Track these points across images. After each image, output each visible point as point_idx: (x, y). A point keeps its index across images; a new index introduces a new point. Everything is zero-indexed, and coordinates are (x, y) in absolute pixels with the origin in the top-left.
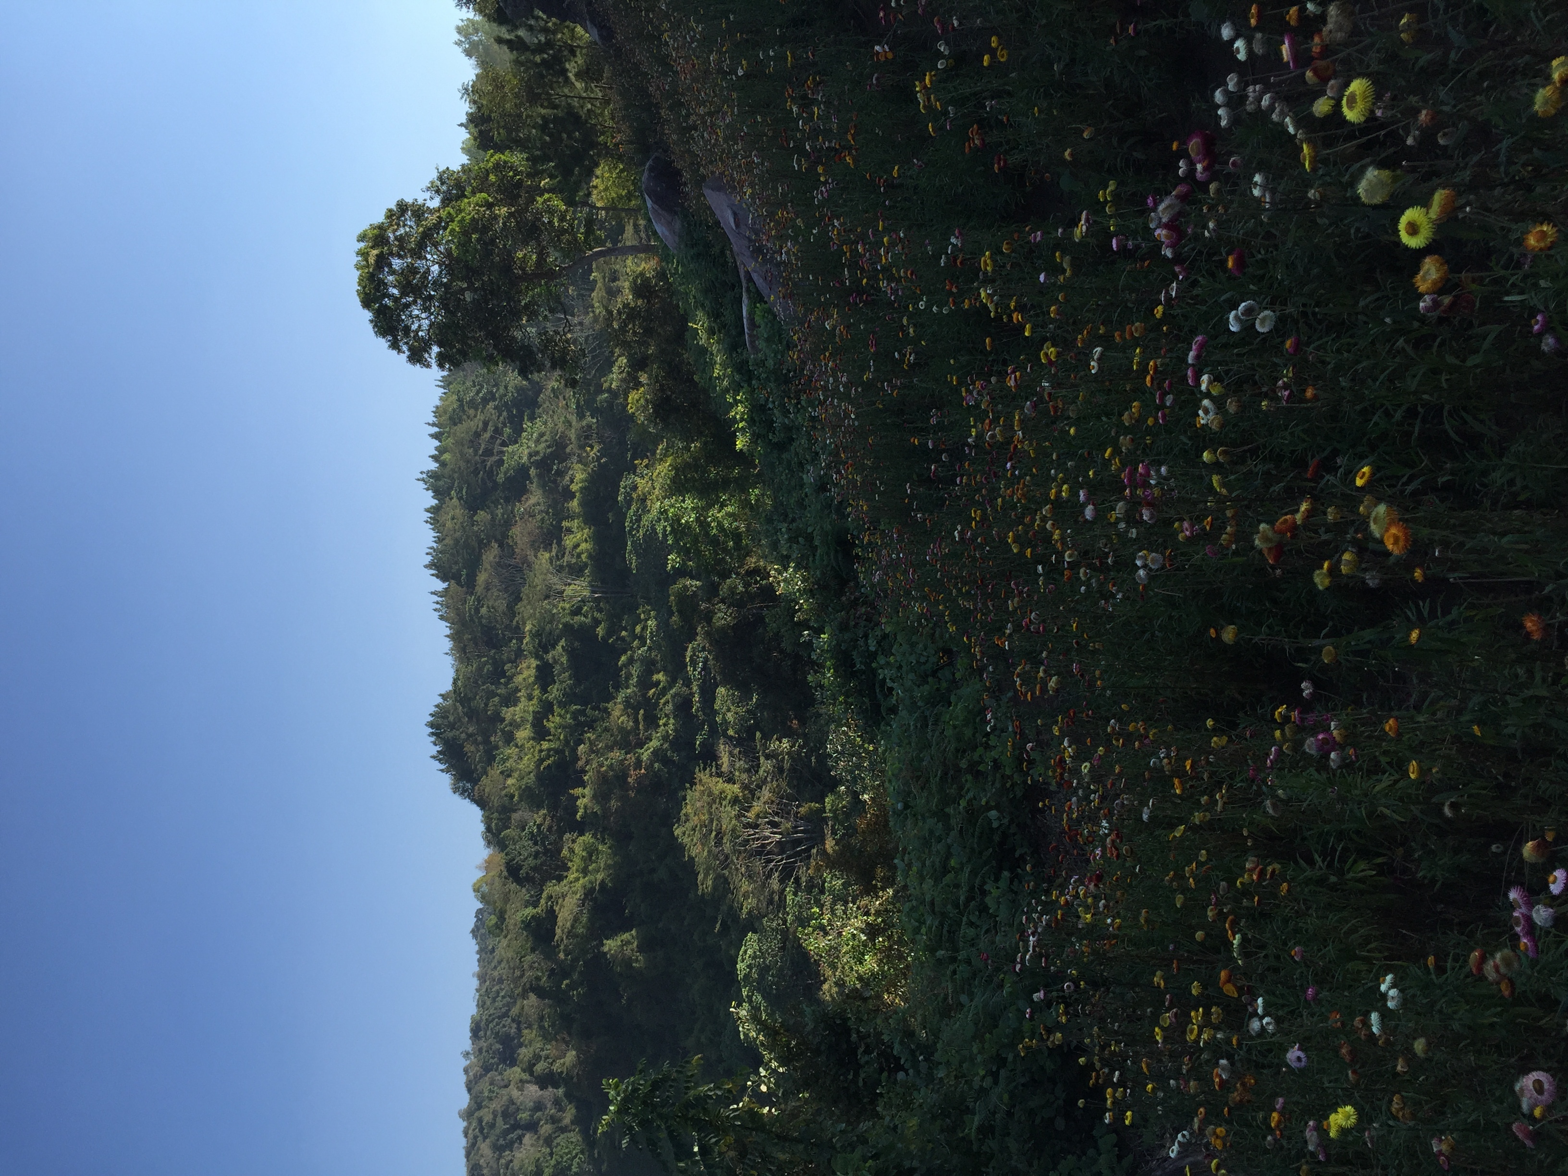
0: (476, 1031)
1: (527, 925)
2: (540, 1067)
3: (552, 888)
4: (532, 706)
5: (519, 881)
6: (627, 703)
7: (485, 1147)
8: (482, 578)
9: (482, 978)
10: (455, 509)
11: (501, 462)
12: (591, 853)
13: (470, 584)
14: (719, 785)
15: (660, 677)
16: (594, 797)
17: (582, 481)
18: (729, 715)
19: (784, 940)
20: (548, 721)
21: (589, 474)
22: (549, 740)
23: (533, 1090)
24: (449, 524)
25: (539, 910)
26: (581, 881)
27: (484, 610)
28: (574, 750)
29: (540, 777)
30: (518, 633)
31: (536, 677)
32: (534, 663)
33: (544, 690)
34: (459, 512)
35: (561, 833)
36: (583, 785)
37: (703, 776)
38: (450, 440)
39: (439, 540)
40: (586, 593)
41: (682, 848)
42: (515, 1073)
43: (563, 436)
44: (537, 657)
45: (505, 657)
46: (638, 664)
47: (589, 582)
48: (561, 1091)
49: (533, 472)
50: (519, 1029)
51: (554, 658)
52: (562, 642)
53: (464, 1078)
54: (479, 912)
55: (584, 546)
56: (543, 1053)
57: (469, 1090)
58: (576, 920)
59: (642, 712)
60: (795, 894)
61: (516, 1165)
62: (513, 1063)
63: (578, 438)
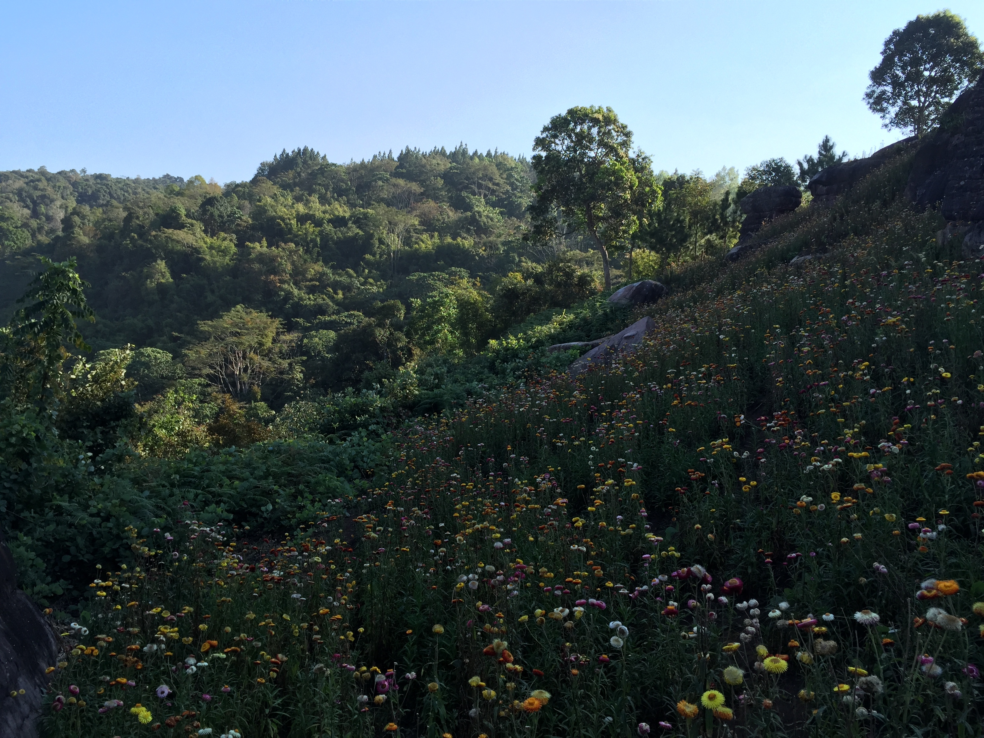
0: (100, 177)
1: (174, 210)
2: (76, 219)
3: (199, 227)
4: (319, 214)
5: (203, 205)
6: (323, 274)
7: (20, 184)
8: (401, 182)
9: (137, 181)
10: (444, 165)
11: (474, 194)
12: (224, 252)
13: (397, 175)
14: (271, 334)
15: (340, 295)
16: (261, 254)
17: (463, 245)
18: (317, 339)
19: (167, 378)
20: (310, 224)
21: (468, 249)
22: (297, 225)
23: (61, 215)
24: (434, 162)
25: (184, 218)
26: (205, 246)
27: (380, 183)
28: (292, 241)
29: (273, 219)
30: (368, 205)
31: (338, 216)
32: (347, 215)
33: (329, 221)
34: (442, 168)
35: (237, 232)
36: (269, 246)
37: (277, 322)
38: (486, 162)
39: (424, 155)
40: (393, 248)
41: (229, 311)
42: (72, 204)
43: (491, 233)
44: (351, 217)
45: (351, 197)
46: (349, 281)
47: (400, 250)
48: (60, 233)
49: (469, 214)
50: (102, 206)
51: (351, 227)
52: (361, 233)
53: (68, 169)
54: (181, 180)
55: (423, 246)
56: (86, 221)
57: (60, 173)
58: (178, 242)
59: (318, 283)
60: (199, 384)
61: (9, 204)
62: (78, 202)
63: (490, 242)
